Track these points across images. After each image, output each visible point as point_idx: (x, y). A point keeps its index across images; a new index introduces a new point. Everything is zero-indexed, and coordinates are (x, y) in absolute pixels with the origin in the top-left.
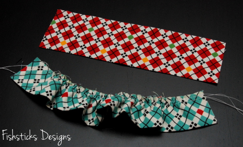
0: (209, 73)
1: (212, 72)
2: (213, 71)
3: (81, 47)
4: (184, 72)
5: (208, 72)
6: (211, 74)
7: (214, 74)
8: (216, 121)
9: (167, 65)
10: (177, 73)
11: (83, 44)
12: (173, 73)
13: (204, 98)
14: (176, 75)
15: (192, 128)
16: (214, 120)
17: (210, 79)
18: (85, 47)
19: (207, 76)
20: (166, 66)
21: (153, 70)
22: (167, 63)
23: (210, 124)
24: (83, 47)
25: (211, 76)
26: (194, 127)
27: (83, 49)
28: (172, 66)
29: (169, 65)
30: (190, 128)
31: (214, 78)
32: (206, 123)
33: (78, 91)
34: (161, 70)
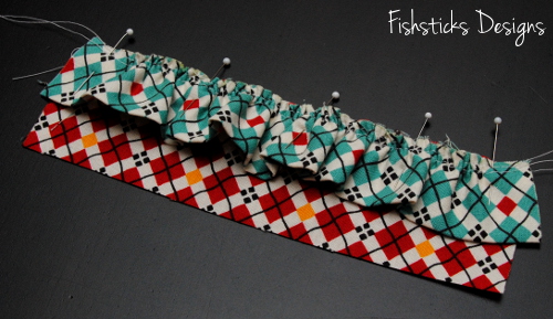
0: (481, 263)
1: (489, 260)
2: (493, 257)
3: (136, 157)
4: (412, 256)
5: (477, 260)
6: (487, 265)
7: (494, 266)
9: (365, 231)
10: (390, 258)
11: (143, 150)
12: (379, 257)
13: (527, 174)
14: (386, 265)
17: (483, 279)
18: (147, 160)
19: (475, 271)
20: (363, 237)
21: (325, 245)
22: (366, 226)
24: (141, 159)
25: (486, 271)
26: (478, 239)
27: (139, 164)
28: (379, 236)
29: (371, 233)
31: (495, 277)
32: (510, 235)
33: (222, 90)
34: (347, 248)
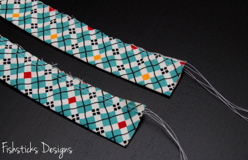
8: (127, 144)
13: (139, 114)
15: (96, 132)
16: (125, 142)
23: (116, 141)
26: (99, 132)
30: (95, 130)
32: (114, 137)
